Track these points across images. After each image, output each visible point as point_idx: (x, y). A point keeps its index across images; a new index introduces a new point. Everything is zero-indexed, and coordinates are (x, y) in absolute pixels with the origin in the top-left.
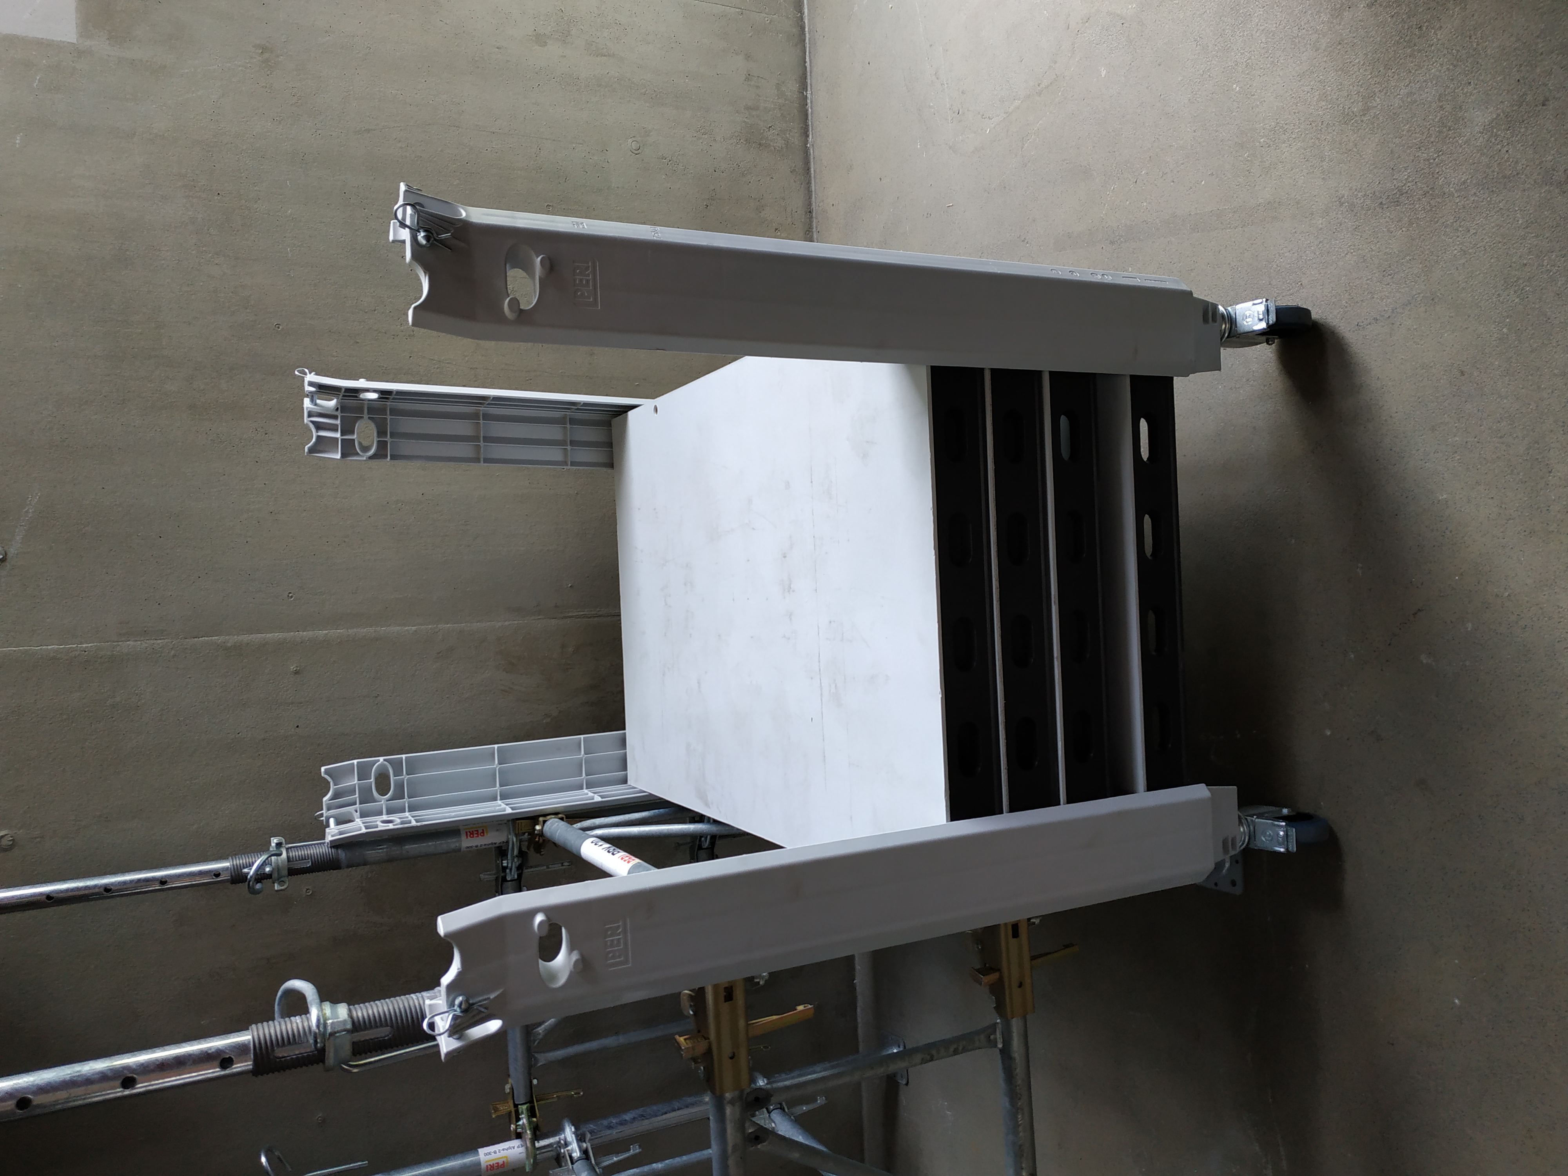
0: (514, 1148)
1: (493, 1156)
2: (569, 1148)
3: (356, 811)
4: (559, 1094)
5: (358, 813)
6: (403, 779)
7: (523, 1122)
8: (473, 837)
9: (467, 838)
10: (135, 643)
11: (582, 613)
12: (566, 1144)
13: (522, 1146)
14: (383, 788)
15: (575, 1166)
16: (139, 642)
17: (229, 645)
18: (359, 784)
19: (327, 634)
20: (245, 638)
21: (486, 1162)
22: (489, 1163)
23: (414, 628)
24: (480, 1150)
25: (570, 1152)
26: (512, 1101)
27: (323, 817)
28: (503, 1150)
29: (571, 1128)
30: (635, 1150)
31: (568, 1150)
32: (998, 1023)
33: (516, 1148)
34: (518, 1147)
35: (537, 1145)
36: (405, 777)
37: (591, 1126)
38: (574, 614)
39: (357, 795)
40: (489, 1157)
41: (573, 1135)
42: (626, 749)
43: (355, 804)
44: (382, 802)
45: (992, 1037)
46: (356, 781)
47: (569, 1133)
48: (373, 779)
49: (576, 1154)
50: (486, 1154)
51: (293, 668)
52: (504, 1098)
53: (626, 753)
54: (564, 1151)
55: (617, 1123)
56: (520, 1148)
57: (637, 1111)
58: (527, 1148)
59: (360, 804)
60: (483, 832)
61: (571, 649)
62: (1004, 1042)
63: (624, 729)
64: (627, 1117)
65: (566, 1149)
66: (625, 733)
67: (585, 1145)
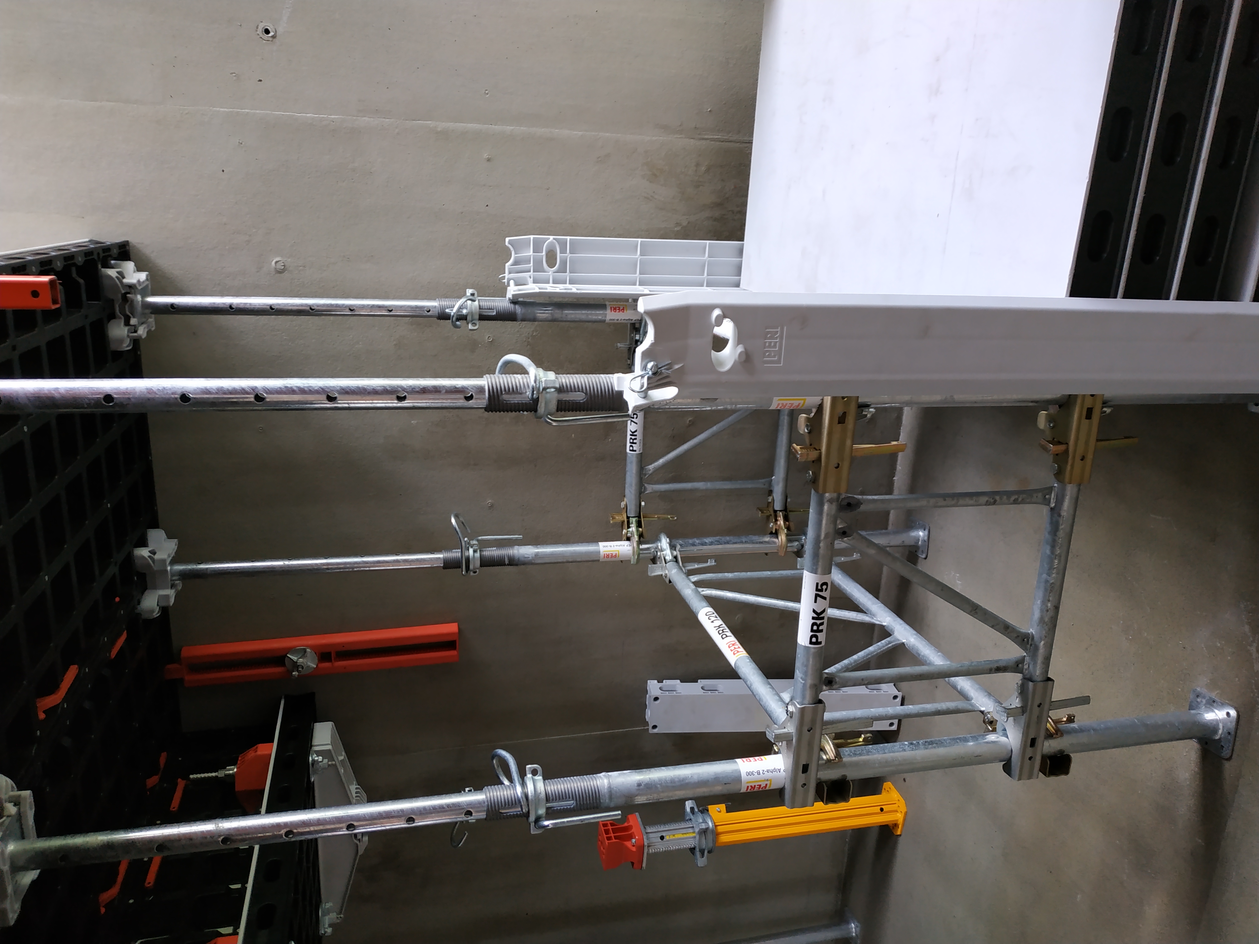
0: (624, 546)
1: (609, 549)
2: (664, 553)
3: (530, 277)
4: (659, 516)
5: (532, 279)
6: (567, 256)
7: (632, 530)
8: (615, 312)
9: (611, 311)
10: (369, 119)
11: (717, 137)
12: (662, 550)
13: (630, 546)
14: (551, 261)
15: (667, 565)
16: (372, 119)
17: (439, 129)
18: (533, 255)
19: (513, 130)
20: (451, 125)
21: (604, 551)
22: (605, 553)
23: (581, 133)
24: (600, 543)
25: (664, 555)
26: (625, 514)
27: (504, 279)
28: (617, 546)
29: (666, 540)
30: (711, 563)
31: (663, 554)
32: (1055, 487)
33: (625, 546)
34: (627, 546)
35: (641, 547)
36: (568, 255)
37: (681, 542)
38: (709, 137)
39: (532, 264)
40: (606, 549)
41: (668, 545)
42: (742, 258)
43: (529, 271)
44: (550, 273)
45: (1047, 496)
46: (531, 253)
47: (664, 543)
48: (544, 253)
49: (669, 557)
50: (604, 547)
51: (486, 156)
52: (619, 512)
53: (742, 261)
54: (660, 554)
55: (699, 543)
56: (628, 547)
57: (714, 538)
58: (634, 547)
59: (534, 272)
60: (623, 309)
61: (703, 168)
62: (1056, 502)
63: (743, 240)
64: (707, 540)
65: (662, 553)
66: (743, 244)
67: (675, 553)
